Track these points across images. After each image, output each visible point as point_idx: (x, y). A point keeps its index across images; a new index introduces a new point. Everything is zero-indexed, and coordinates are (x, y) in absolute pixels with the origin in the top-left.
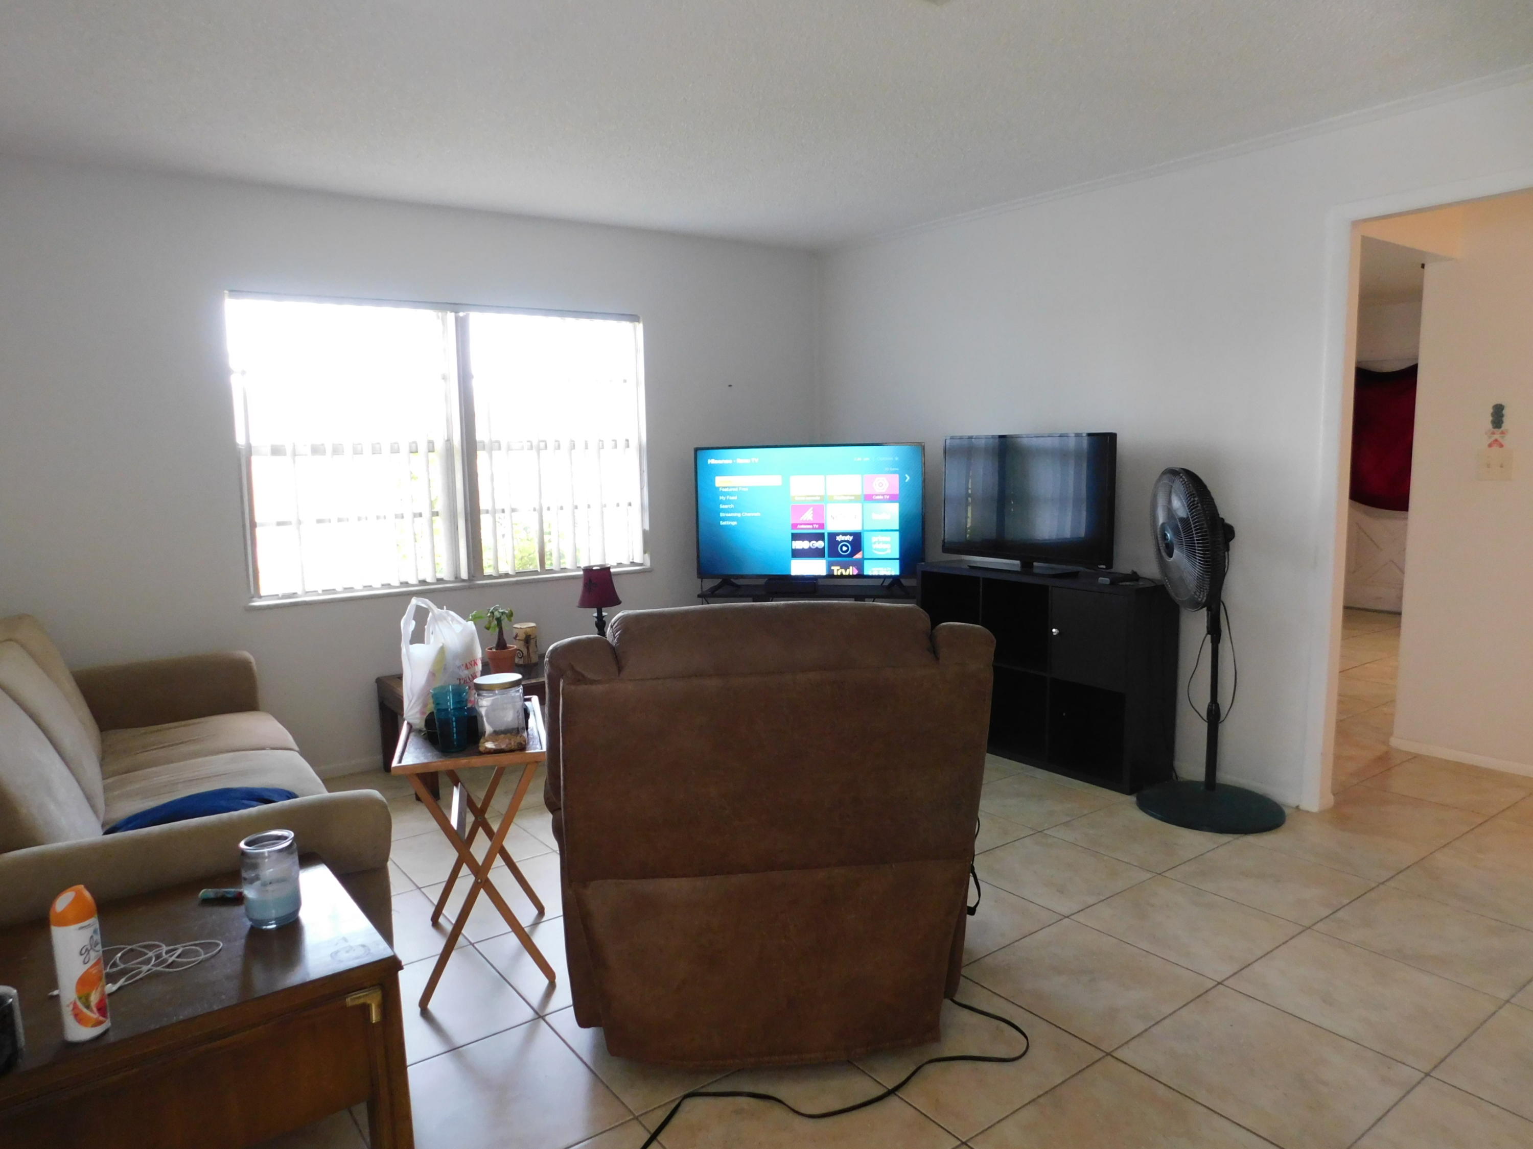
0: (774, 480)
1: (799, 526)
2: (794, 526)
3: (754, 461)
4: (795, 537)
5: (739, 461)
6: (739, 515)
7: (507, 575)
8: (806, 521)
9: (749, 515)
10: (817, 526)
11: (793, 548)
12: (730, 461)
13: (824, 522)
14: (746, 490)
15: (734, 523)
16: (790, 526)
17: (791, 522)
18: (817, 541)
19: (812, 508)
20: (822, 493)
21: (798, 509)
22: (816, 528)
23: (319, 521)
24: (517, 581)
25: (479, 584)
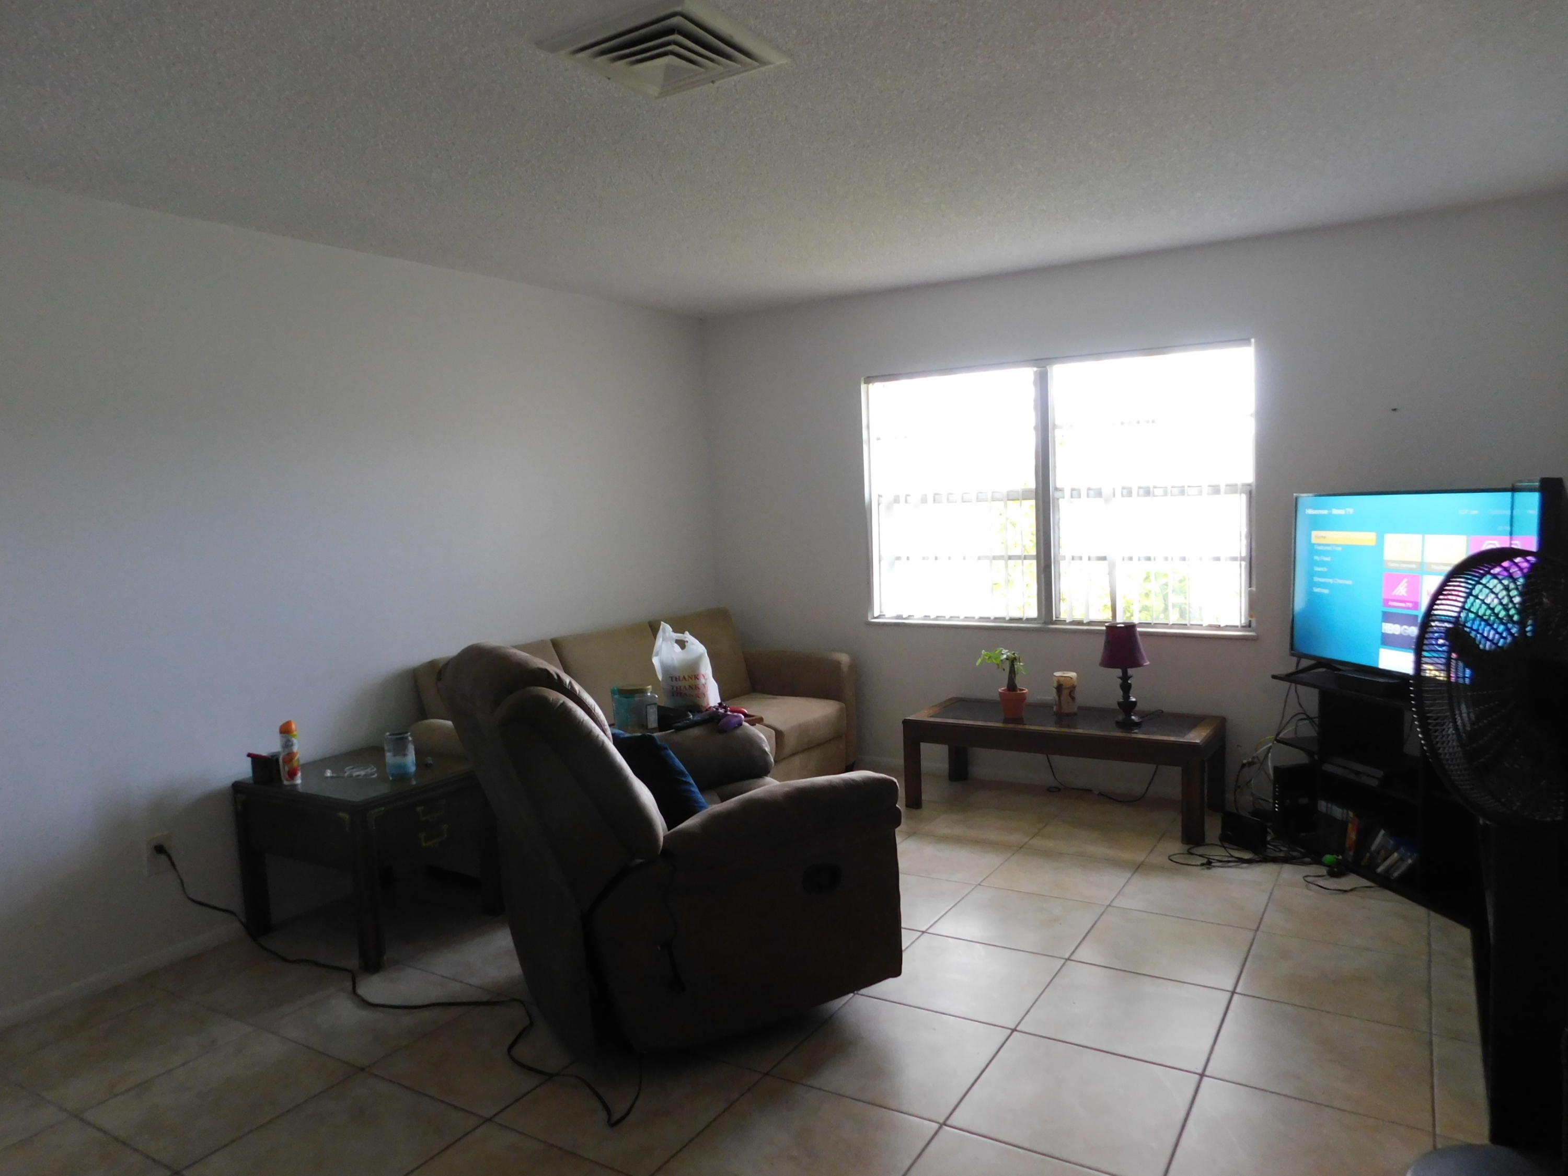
0: (1367, 538)
1: (1391, 603)
2: (1386, 602)
3: (1349, 512)
4: (1388, 617)
5: (1335, 511)
6: (1331, 581)
7: (1080, 623)
8: (1398, 596)
9: (1340, 582)
10: (1410, 605)
11: (1383, 631)
12: (1325, 512)
13: (1419, 601)
14: (1339, 549)
15: (1326, 591)
16: (1381, 603)
17: (1383, 596)
18: (1410, 625)
19: (1406, 580)
20: (1419, 560)
21: (1393, 579)
22: (1408, 608)
23: (924, 558)
24: (1088, 630)
25: (1049, 628)
